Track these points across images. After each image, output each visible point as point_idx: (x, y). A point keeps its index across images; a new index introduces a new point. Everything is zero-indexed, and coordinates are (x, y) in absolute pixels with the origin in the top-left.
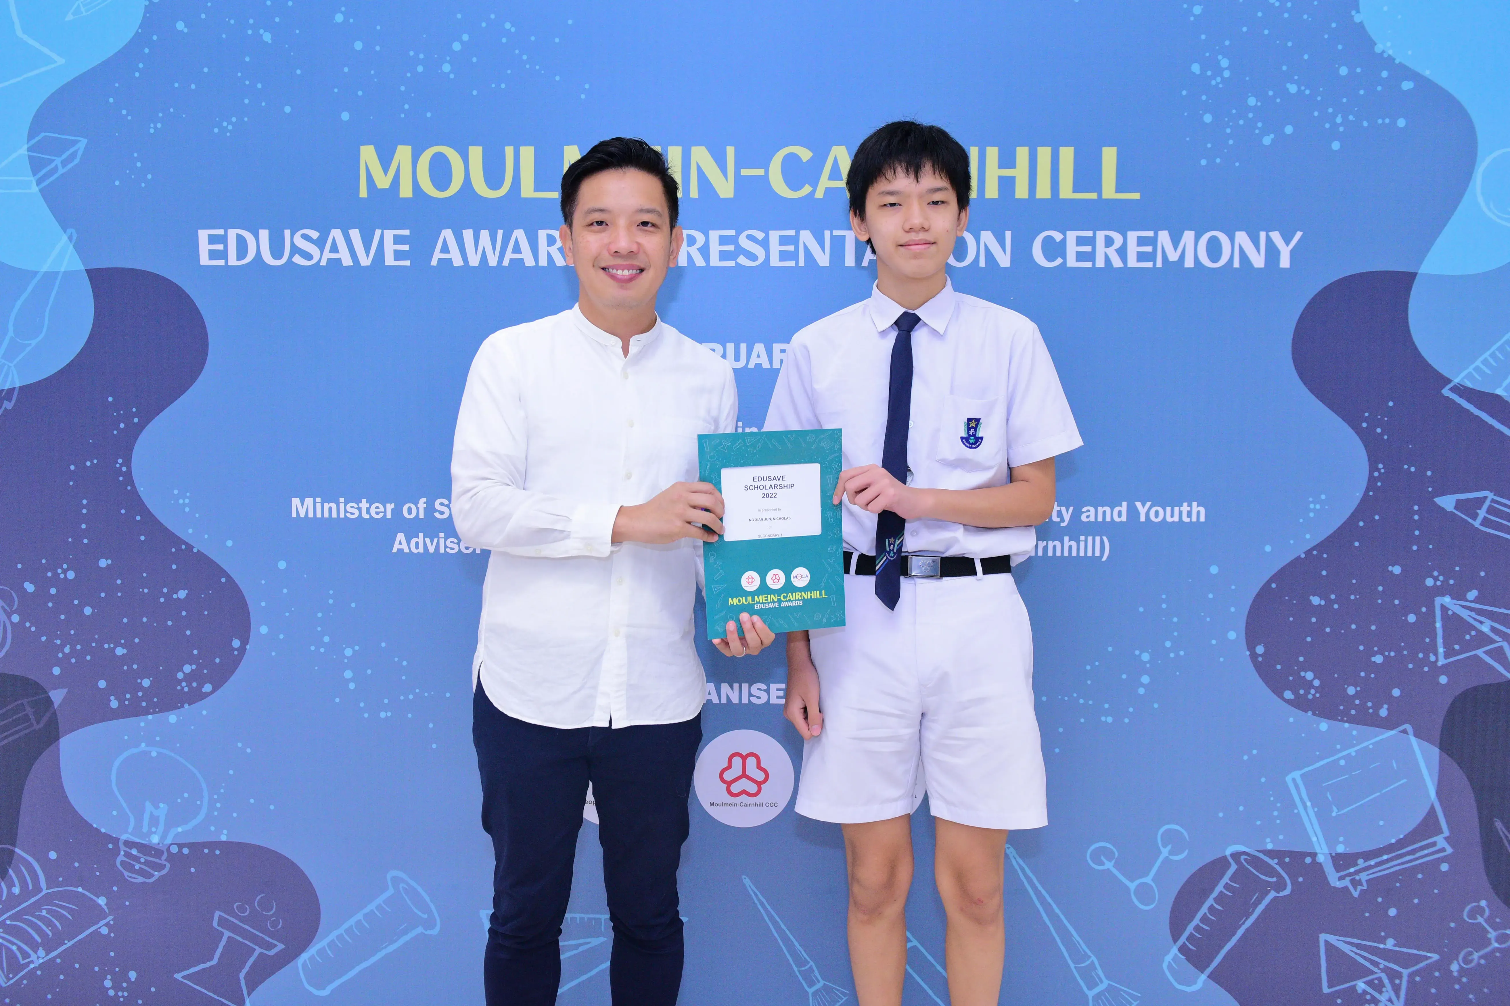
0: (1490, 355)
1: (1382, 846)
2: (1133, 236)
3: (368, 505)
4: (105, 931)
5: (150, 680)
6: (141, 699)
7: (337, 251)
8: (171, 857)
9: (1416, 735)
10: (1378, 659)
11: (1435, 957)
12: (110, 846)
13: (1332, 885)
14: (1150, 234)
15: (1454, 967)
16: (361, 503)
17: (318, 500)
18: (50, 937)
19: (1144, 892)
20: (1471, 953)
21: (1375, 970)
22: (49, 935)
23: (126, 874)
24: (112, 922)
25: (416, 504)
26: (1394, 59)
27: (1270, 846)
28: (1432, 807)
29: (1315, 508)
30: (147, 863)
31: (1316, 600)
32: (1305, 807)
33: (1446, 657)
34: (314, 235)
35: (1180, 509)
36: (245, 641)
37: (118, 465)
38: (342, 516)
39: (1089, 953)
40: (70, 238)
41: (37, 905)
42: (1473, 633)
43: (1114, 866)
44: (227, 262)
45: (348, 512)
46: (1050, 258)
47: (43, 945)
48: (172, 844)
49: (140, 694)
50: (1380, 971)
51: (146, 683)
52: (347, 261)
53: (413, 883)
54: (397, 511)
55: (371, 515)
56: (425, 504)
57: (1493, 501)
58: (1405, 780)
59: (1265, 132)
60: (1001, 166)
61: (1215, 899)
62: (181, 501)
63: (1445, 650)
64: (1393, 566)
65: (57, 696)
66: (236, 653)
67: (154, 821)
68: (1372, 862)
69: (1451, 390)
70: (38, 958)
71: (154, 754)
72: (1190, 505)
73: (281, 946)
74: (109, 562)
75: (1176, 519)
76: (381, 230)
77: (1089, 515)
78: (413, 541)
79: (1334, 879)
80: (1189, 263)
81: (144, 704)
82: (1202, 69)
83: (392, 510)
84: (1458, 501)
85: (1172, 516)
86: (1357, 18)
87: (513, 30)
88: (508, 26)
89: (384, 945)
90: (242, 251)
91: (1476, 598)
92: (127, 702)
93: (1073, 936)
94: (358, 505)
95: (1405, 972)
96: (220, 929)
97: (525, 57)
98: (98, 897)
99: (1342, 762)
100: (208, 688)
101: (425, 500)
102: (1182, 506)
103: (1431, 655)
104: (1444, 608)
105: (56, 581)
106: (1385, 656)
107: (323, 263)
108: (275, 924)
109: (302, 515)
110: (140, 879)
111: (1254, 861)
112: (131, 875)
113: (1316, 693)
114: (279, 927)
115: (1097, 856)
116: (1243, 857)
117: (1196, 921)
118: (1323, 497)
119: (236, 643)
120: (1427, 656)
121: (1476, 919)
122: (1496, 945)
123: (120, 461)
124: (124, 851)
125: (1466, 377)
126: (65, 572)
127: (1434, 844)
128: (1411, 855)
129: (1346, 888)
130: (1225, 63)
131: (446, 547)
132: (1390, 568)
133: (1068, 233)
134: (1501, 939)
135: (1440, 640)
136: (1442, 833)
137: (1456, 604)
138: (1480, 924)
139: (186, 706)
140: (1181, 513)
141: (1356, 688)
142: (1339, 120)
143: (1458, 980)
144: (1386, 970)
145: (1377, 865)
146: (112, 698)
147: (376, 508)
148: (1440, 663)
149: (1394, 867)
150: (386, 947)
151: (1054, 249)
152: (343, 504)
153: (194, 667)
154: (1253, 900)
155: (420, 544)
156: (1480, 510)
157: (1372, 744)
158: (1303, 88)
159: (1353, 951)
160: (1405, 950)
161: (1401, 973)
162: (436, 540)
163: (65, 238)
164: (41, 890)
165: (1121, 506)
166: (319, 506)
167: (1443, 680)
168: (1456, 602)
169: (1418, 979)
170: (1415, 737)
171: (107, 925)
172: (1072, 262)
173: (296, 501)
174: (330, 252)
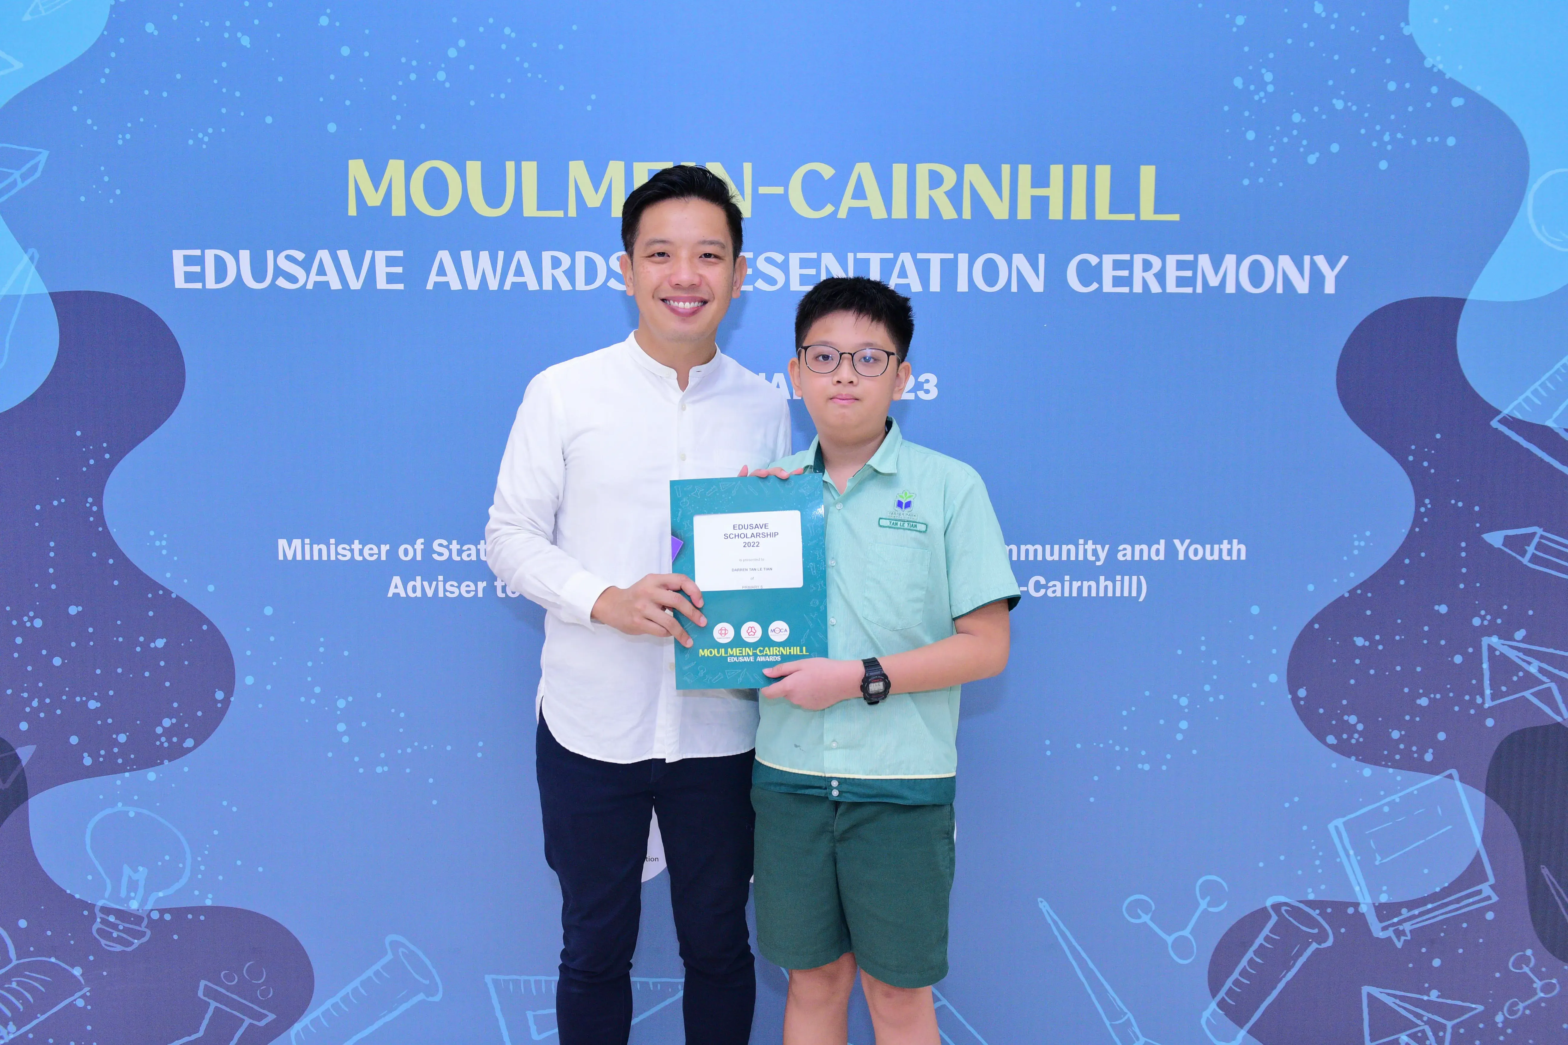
0: (1540, 385)
1: (1426, 895)
2: (1171, 260)
3: (361, 546)
4: (80, 1003)
5: (126, 734)
6: (117, 757)
7: (325, 274)
8: (152, 923)
9: (1462, 780)
10: (1424, 702)
11: (1480, 1008)
12: (86, 913)
13: (1375, 935)
14: (1190, 257)
15: (1499, 1018)
16: (354, 544)
17: (307, 541)
18: (21, 1010)
19: (1181, 946)
20: (1516, 1004)
21: (1419, 1022)
22: (20, 1009)
23: (103, 942)
24: (88, 994)
25: (413, 545)
26: (1444, 74)
27: (1311, 897)
28: (1478, 853)
29: (1359, 546)
30: (125, 930)
31: (1360, 641)
32: (1348, 855)
33: (1493, 700)
34: (300, 256)
35: (1219, 546)
36: (229, 693)
37: (88, 505)
38: (333, 558)
39: (1125, 1010)
40: (32, 259)
41: (8, 977)
42: (1521, 674)
43: (1152, 919)
44: (204, 285)
45: (339, 554)
46: (1085, 283)
47: (13, 1019)
48: (152, 910)
49: (116, 750)
50: (1423, 1024)
51: (122, 738)
52: (335, 284)
53: (412, 947)
54: (392, 553)
55: (364, 558)
56: (423, 545)
57: (1542, 537)
58: (1450, 827)
59: (1310, 150)
60: (1034, 185)
61: (1255, 952)
62: (157, 543)
63: (1492, 691)
64: (1439, 605)
65: (25, 753)
66: (219, 705)
67: (133, 886)
68: (1416, 912)
69: (1499, 421)
70: (9, 1033)
71: (132, 814)
72: (1230, 543)
73: (271, 1017)
74: (80, 608)
75: (1216, 557)
76: (372, 251)
77: (1125, 553)
78: (411, 584)
79: (1377, 930)
80: (1230, 288)
81: (120, 761)
82: (1244, 84)
83: (387, 552)
84: (1507, 538)
85: (1212, 554)
86: (1407, 31)
87: (513, 35)
88: (507, 31)
89: (382, 1014)
90: (221, 274)
91: (1524, 637)
92: (101, 759)
93: (1109, 993)
94: (351, 547)
95: (1449, 1024)
96: (206, 999)
97: (526, 65)
98: (73, 966)
99: (1386, 809)
100: (189, 743)
101: (422, 540)
102: (1222, 544)
103: (1478, 697)
104: (1491, 649)
105: (22, 630)
106: (1430, 699)
107: (310, 286)
108: (264, 993)
109: (290, 557)
110: (119, 948)
111: (1295, 911)
112: (108, 943)
113: (1360, 737)
114: (268, 997)
115: (1133, 909)
116: (1284, 908)
117: (1236, 975)
118: (1368, 533)
119: (220, 695)
120: (1473, 699)
121: (1521, 968)
122: (1542, 995)
123: (90, 500)
124: (100, 918)
125: (1514, 408)
126: (31, 620)
127: (1479, 892)
128: (1455, 904)
129: (1389, 939)
130: (1268, 77)
131: (445, 590)
132: (1436, 608)
133: (1105, 257)
134: (1548, 988)
135: (1487, 682)
136: (1487, 880)
137: (1503, 645)
138: (1525, 973)
139: (166, 762)
140: (1221, 551)
141: (1400, 731)
142: (1387, 138)
143: (1502, 1031)
144: (1430, 1022)
145: (1421, 914)
146: (85, 755)
147: (369, 550)
148: (1486, 706)
149: (1440, 916)
150: (384, 1016)
151: (1089, 273)
152: (334, 545)
153: (174, 721)
154: (1294, 953)
155: (418, 587)
156: (1529, 546)
157: (1417, 789)
158: (1350, 104)
159: (1396, 1004)
160: (1449, 1001)
161: (1445, 1025)
162: (434, 583)
163: (26, 258)
164: (10, 961)
165: (1159, 544)
166: (307, 548)
167: (1490, 722)
168: (1502, 641)
169: (1462, 1031)
170: (1461, 782)
171: (83, 997)
172: (1108, 287)
173: (282, 543)
174: (317, 275)
